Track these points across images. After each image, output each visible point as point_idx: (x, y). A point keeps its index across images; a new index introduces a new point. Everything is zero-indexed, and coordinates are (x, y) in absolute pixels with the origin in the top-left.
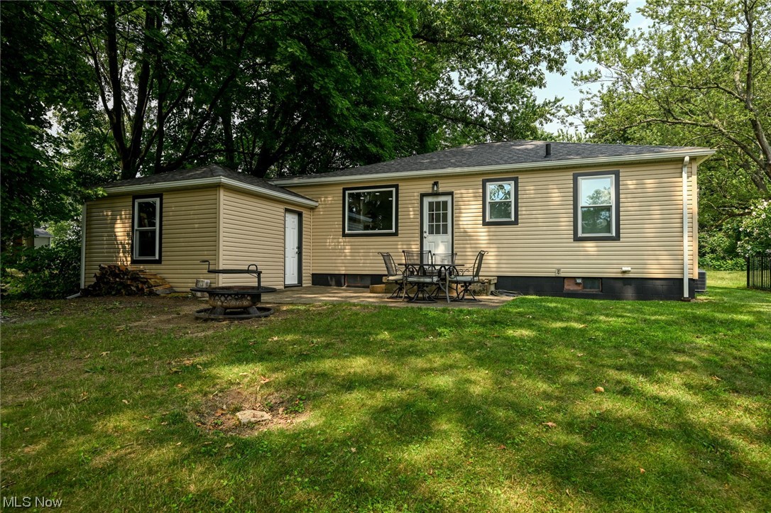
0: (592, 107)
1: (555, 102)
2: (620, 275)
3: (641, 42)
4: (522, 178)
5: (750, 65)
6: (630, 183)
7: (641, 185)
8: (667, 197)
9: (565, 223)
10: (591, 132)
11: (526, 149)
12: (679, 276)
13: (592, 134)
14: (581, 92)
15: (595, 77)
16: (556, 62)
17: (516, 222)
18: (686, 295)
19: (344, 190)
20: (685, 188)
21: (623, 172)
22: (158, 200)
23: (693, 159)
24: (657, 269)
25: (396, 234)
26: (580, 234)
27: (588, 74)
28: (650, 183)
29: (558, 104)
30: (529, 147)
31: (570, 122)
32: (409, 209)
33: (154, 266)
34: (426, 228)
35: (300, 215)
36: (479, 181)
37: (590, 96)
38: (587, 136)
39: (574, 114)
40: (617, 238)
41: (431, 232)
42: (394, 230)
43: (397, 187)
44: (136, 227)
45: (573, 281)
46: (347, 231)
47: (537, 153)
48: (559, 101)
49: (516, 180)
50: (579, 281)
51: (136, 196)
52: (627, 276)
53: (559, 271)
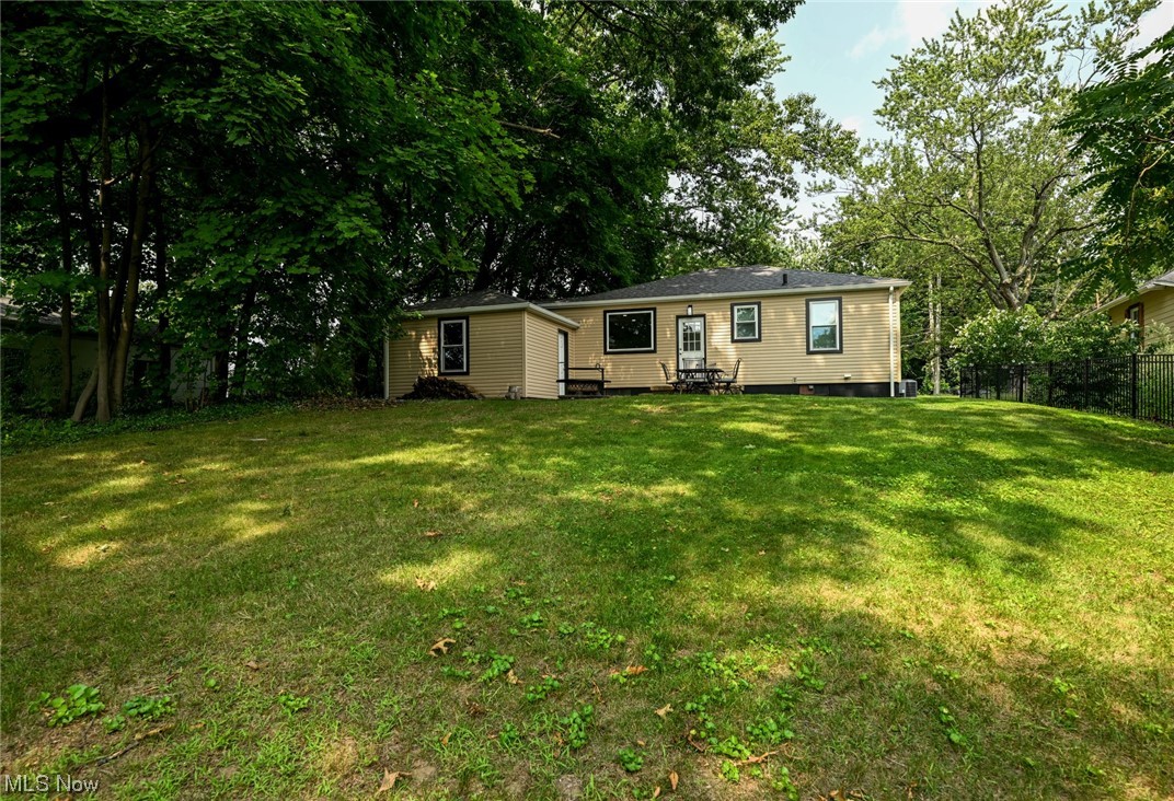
0: (827, 220)
1: (787, 212)
2: (843, 381)
3: (876, 152)
4: (764, 303)
5: (980, 184)
6: (850, 308)
7: (858, 309)
8: (877, 318)
9: (800, 341)
10: (828, 240)
11: (766, 276)
12: (887, 381)
13: (829, 243)
14: (815, 206)
15: (830, 188)
16: (790, 191)
17: (759, 340)
18: (893, 395)
19: (605, 312)
20: (891, 311)
21: (845, 298)
22: (464, 322)
23: (896, 289)
24: (871, 376)
25: (654, 351)
26: (812, 349)
27: (821, 184)
28: (865, 307)
29: (791, 213)
30: (769, 274)
31: (803, 236)
32: (666, 330)
33: (461, 378)
34: (681, 346)
35: (566, 335)
36: (727, 305)
37: (824, 210)
38: (825, 244)
39: (808, 227)
40: (841, 351)
41: (686, 349)
42: (652, 348)
43: (654, 309)
44: (442, 345)
45: (806, 388)
46: (608, 350)
47: (775, 280)
48: (791, 210)
49: (759, 304)
50: (811, 387)
51: (441, 318)
52: (848, 381)
53: (795, 379)
